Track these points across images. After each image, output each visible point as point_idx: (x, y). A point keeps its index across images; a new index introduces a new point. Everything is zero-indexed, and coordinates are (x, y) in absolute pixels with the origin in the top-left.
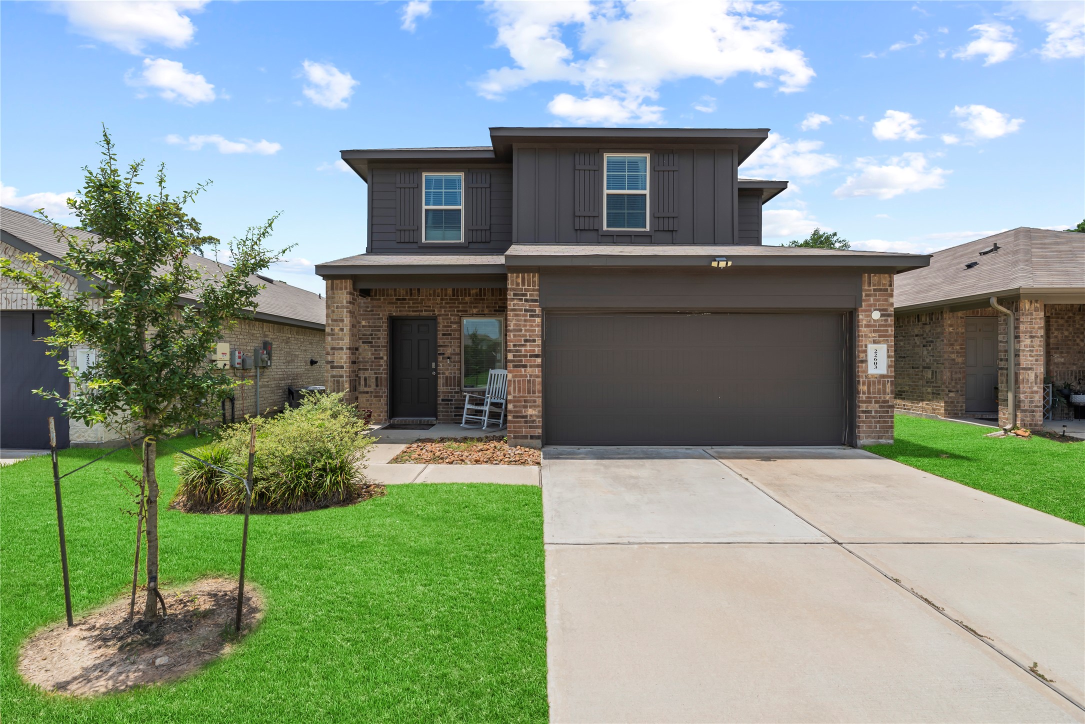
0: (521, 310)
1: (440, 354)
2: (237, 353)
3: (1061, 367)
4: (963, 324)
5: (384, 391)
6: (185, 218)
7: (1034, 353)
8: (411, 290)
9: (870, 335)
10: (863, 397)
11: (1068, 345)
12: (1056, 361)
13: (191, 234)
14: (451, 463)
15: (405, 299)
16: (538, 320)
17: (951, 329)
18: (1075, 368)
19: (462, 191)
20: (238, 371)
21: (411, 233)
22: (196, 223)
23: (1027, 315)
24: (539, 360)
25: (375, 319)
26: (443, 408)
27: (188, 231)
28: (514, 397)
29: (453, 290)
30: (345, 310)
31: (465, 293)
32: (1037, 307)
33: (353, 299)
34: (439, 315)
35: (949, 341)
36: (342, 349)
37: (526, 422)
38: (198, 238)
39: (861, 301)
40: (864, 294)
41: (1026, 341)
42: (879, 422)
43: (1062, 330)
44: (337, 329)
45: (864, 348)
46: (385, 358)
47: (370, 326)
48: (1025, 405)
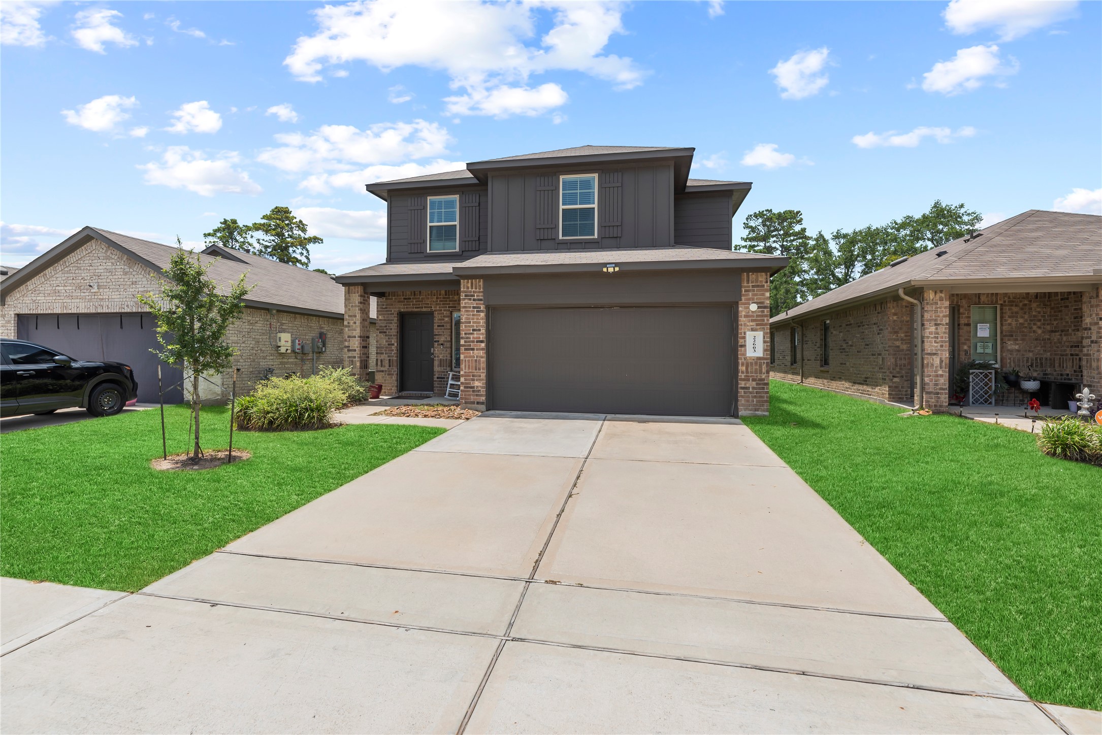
0: (470, 307)
1: (435, 342)
2: (297, 341)
3: (1015, 354)
4: (908, 312)
5: (395, 370)
6: (294, 221)
7: (939, 339)
8: (414, 292)
9: (748, 324)
10: (742, 376)
11: (1023, 332)
12: (1009, 348)
13: (299, 235)
14: (408, 416)
15: (410, 299)
16: (482, 315)
17: (895, 318)
18: (1031, 355)
19: (457, 210)
20: (298, 355)
21: (419, 245)
22: (303, 225)
23: (932, 304)
24: (483, 345)
25: (388, 314)
26: (438, 384)
27: (296, 232)
28: (465, 372)
29: (446, 291)
30: (357, 308)
31: (455, 293)
32: (941, 297)
33: (364, 300)
34: (435, 311)
35: (893, 329)
36: (355, 337)
37: (473, 391)
38: (305, 239)
39: (740, 295)
40: (743, 290)
41: (931, 329)
42: (755, 397)
43: (1017, 317)
44: (352, 322)
45: (743, 335)
46: (396, 344)
47: (385, 320)
48: (930, 388)
